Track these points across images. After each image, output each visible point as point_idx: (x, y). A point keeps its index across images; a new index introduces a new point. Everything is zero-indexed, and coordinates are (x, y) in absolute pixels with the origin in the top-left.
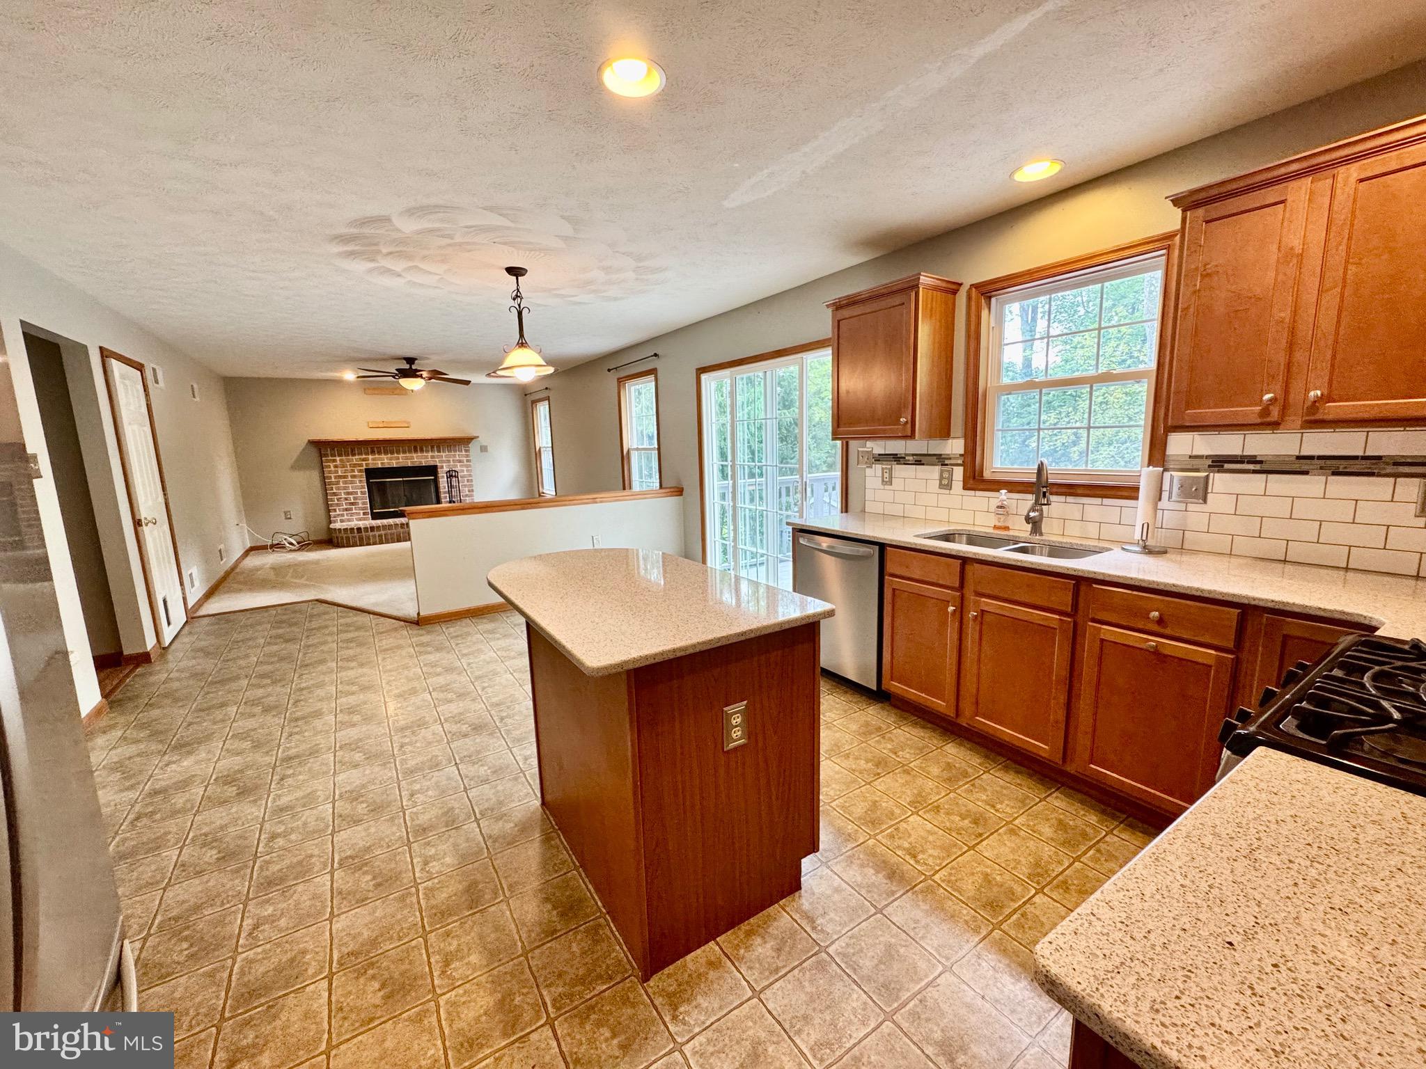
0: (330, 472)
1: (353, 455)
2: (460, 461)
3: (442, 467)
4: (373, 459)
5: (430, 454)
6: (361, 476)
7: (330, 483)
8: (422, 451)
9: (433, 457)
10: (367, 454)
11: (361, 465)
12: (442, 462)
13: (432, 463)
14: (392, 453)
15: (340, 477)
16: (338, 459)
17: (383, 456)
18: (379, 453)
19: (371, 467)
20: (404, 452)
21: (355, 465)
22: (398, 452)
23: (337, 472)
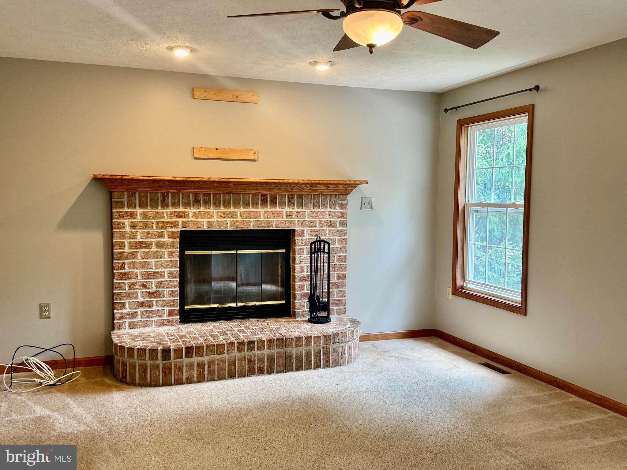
0: (122, 235)
1: (165, 205)
2: (331, 224)
3: (302, 234)
4: (196, 216)
5: (286, 209)
6: (173, 245)
7: (122, 256)
8: (274, 202)
9: (289, 215)
10: (187, 205)
11: (174, 225)
12: (302, 224)
13: (287, 226)
14: (227, 204)
15: (139, 245)
16: (138, 211)
17: (212, 210)
18: (207, 203)
19: (191, 228)
20: (246, 204)
21: (164, 225)
22: (237, 204)
23: (134, 235)
